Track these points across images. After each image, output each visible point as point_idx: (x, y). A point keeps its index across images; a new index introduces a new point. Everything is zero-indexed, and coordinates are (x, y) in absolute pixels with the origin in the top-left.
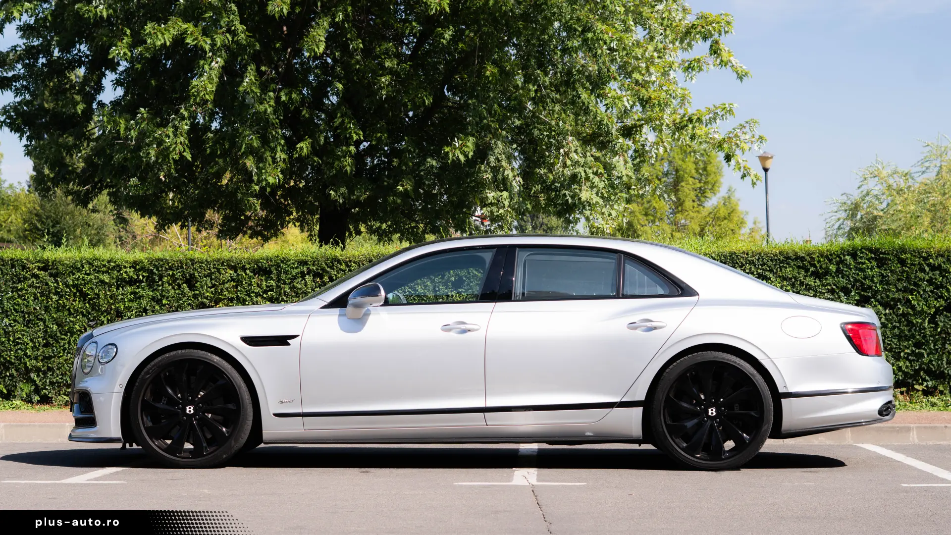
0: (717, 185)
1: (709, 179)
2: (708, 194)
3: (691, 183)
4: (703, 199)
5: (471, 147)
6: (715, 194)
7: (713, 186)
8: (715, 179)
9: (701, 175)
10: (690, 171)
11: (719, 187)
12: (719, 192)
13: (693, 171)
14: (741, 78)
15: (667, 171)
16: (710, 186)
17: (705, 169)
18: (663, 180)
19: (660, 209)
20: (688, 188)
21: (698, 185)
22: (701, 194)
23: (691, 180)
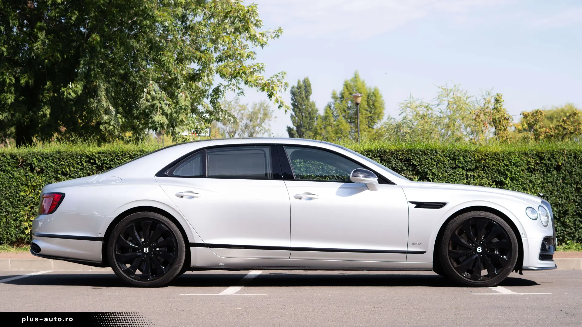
0: (381, 114)
1: (376, 111)
2: (377, 121)
3: (364, 113)
4: (372, 123)
5: (80, 88)
6: (380, 121)
7: (379, 115)
8: (380, 111)
9: (371, 108)
10: (364, 105)
11: (382, 116)
12: (383, 119)
13: (366, 106)
14: (262, 45)
15: (351, 106)
16: (376, 116)
17: (373, 105)
18: (347, 112)
19: (344, 130)
20: (362, 118)
21: (369, 115)
22: (371, 121)
23: (364, 112)
